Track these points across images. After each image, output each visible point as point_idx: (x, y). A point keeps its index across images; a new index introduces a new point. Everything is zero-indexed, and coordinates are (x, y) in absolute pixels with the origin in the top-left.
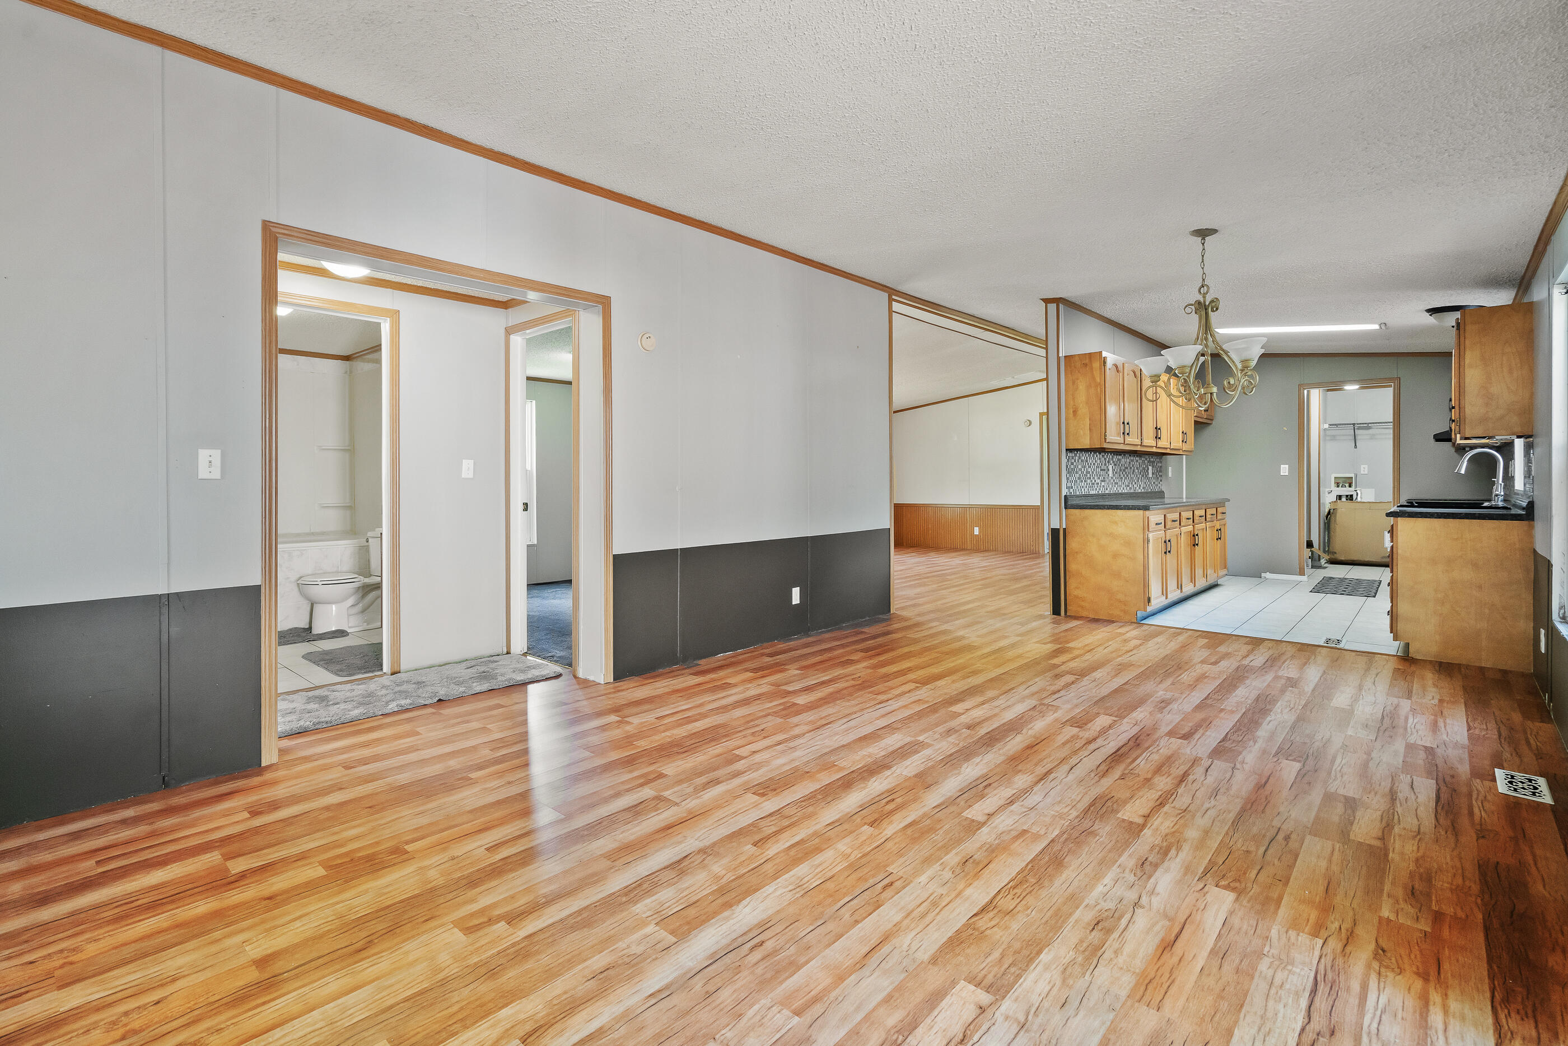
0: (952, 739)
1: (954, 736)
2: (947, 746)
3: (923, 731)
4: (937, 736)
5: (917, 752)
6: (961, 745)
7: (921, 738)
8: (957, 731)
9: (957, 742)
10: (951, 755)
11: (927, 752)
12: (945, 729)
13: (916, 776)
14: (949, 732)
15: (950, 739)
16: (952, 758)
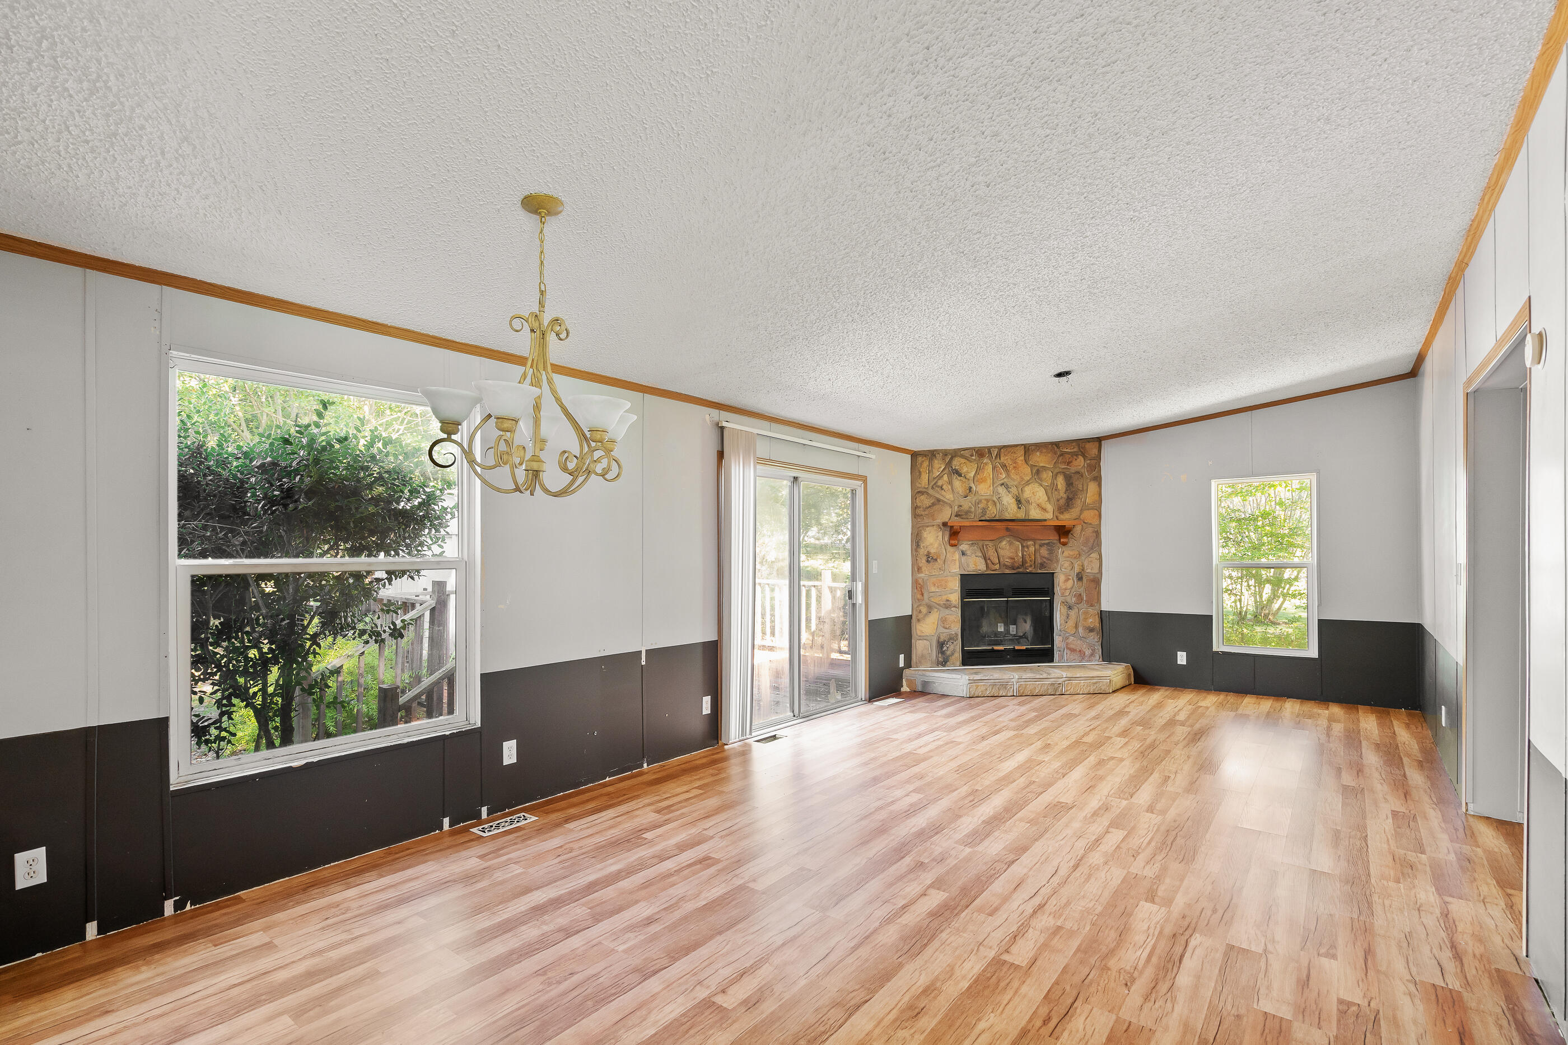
0: (938, 850)
1: (936, 853)
2: (940, 844)
3: (968, 859)
4: (953, 853)
5: (967, 836)
6: (929, 843)
7: (968, 850)
8: (934, 860)
9: (933, 846)
10: (937, 833)
11: (958, 836)
12: (948, 861)
13: (960, 817)
14: (941, 860)
15: (940, 850)
16: (935, 831)
